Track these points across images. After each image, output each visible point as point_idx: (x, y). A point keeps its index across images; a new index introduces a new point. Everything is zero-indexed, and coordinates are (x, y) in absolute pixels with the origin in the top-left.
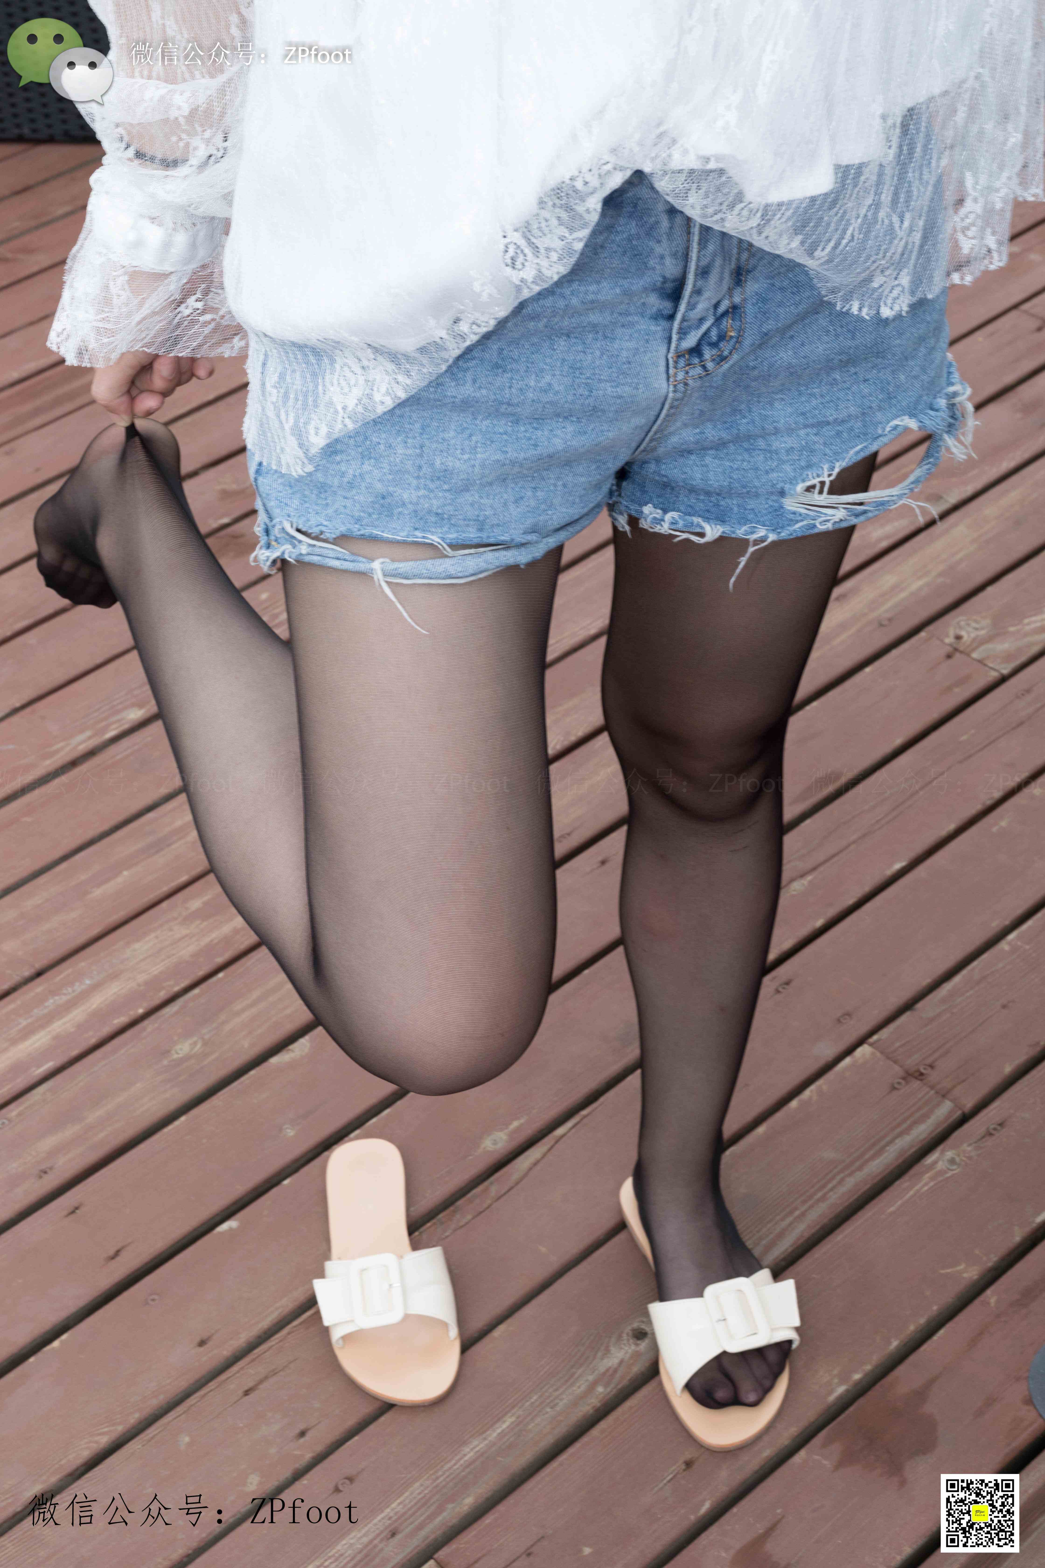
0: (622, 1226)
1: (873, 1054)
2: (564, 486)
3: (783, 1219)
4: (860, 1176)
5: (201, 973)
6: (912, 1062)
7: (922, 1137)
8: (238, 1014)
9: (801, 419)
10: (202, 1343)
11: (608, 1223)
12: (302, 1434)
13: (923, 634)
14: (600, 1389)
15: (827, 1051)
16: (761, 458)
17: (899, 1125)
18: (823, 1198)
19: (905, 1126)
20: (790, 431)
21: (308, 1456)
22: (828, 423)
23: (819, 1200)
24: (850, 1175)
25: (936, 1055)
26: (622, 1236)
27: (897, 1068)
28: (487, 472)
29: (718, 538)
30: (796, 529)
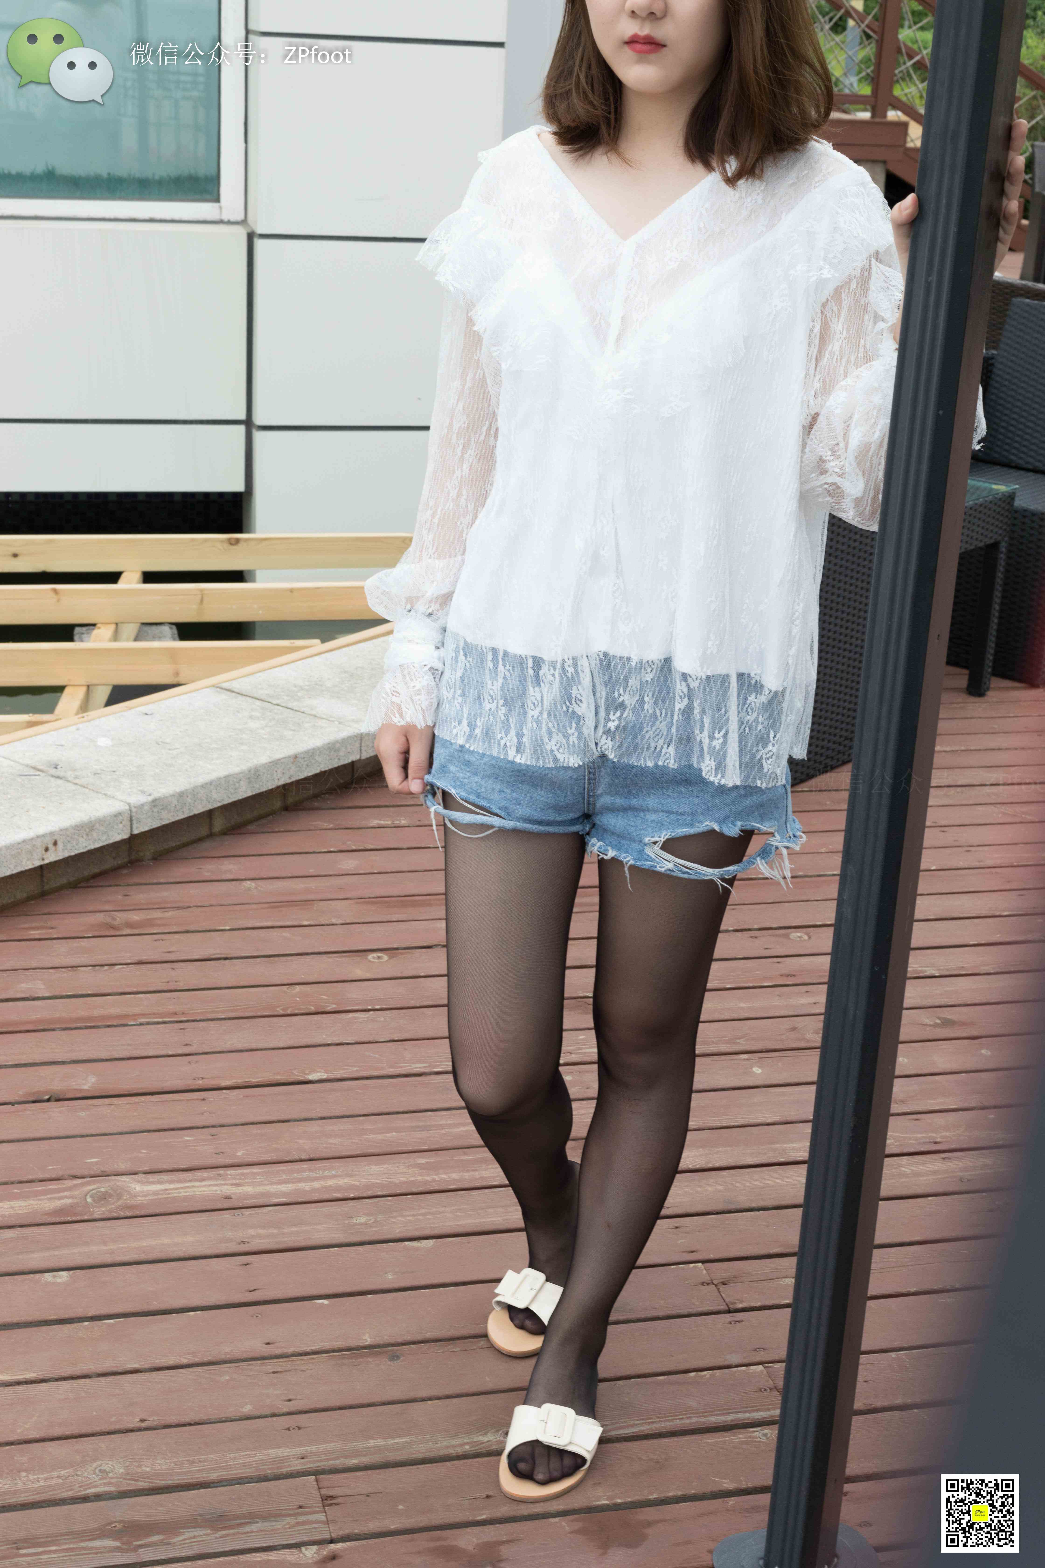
4: (702, 1419)
5: (399, 1192)
8: (404, 1216)
9: (660, 806)
10: (268, 1344)
12: (290, 1400)
14: (467, 1447)
15: (734, 1359)
16: (640, 822)
17: (748, 1407)
19: (751, 1409)
20: (655, 811)
21: (285, 1410)
22: (673, 812)
23: (665, 1420)
24: (699, 1417)
28: (486, 768)
29: (613, 858)
30: (648, 864)
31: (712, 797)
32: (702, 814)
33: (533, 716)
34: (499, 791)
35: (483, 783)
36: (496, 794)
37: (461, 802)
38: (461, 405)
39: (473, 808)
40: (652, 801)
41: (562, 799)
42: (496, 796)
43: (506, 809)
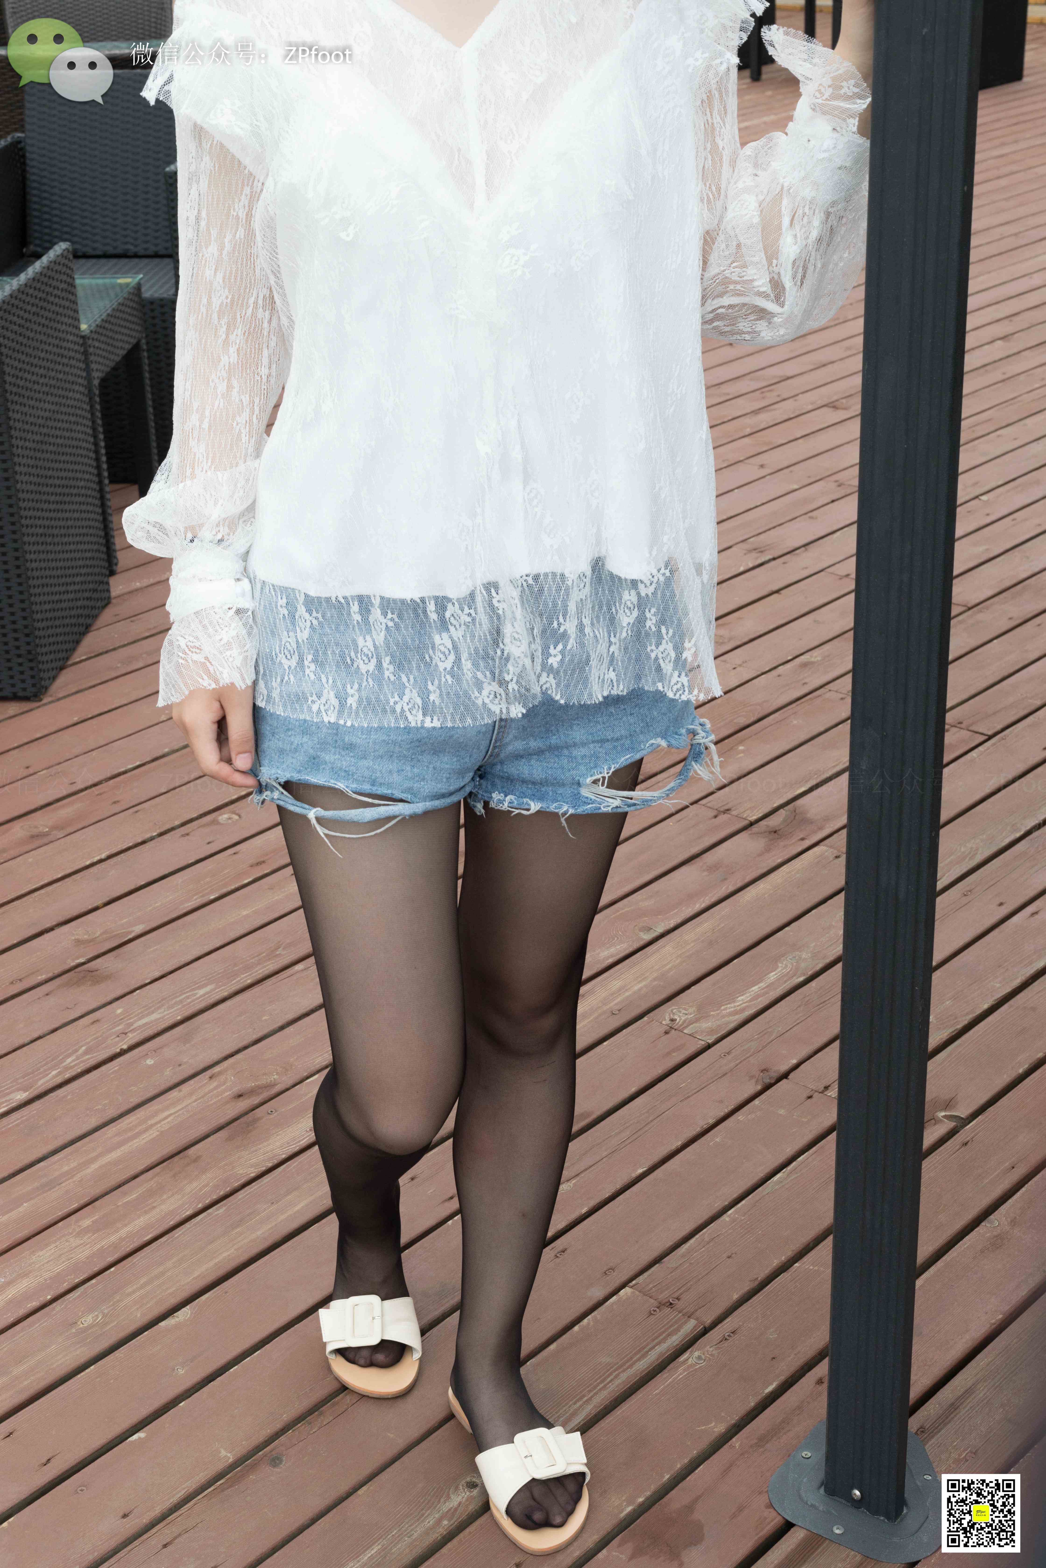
0: (451, 1416)
1: (633, 1293)
2: (434, 768)
3: (575, 1403)
6: (663, 1297)
7: (675, 1344)
8: (129, 1294)
9: (590, 737)
10: (125, 1516)
11: (441, 1415)
13: (645, 1018)
14: (445, 1522)
15: (598, 1293)
16: (566, 761)
17: (657, 1338)
18: (604, 1387)
19: (661, 1337)
20: (584, 744)
22: (608, 740)
23: (601, 1389)
24: (624, 1371)
25: (680, 1292)
26: (452, 1422)
27: (652, 1301)
28: (377, 747)
29: (538, 812)
30: (588, 808)
31: (649, 709)
32: (642, 732)
33: (445, 669)
34: (398, 771)
35: (376, 767)
36: (395, 775)
37: (355, 796)
38: (220, 276)
39: (370, 800)
40: (578, 734)
41: (467, 760)
42: (396, 778)
43: (409, 790)
